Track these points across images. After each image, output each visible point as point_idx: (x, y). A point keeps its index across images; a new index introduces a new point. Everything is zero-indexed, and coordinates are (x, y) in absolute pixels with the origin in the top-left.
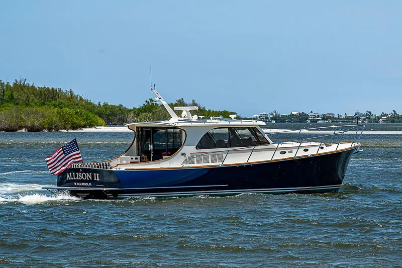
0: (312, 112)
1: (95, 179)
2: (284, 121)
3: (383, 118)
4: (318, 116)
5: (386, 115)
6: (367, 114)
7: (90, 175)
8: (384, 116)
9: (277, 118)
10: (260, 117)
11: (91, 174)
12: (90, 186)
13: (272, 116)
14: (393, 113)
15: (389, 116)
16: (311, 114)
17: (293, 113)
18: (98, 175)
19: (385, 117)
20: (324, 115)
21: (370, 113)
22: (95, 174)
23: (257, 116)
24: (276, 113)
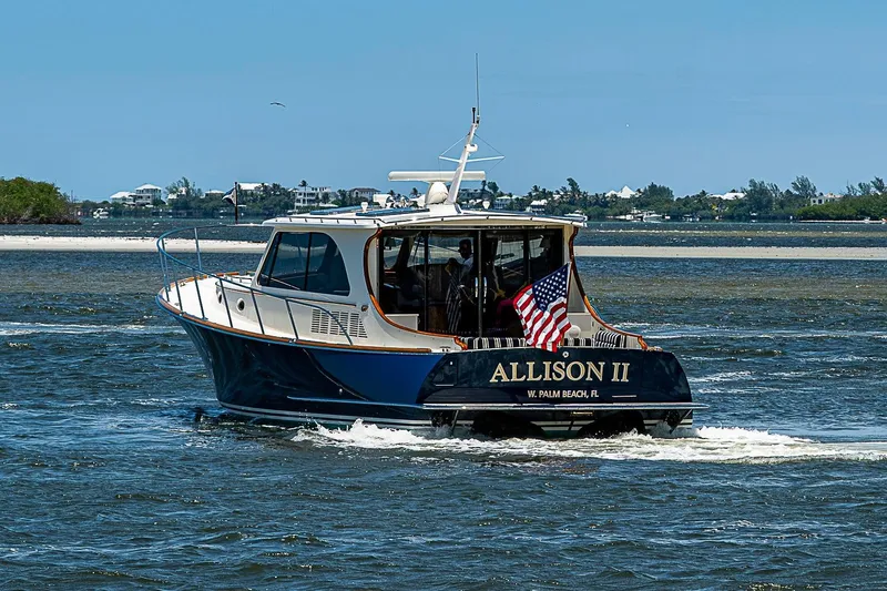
0: (304, 184)
1: (615, 379)
2: (211, 213)
3: (535, 203)
4: (326, 198)
5: (545, 194)
6: (483, 190)
7: (598, 367)
8: (539, 198)
9: (193, 204)
10: (135, 198)
11: (602, 364)
12: (592, 400)
13: (174, 197)
14: (569, 188)
15: (557, 197)
16: (302, 190)
17: (245, 186)
18: (626, 365)
19: (543, 202)
20: (343, 193)
21: (494, 187)
22: (616, 365)
23: (126, 195)
24: (187, 185)
